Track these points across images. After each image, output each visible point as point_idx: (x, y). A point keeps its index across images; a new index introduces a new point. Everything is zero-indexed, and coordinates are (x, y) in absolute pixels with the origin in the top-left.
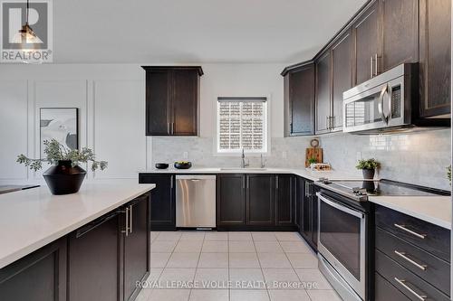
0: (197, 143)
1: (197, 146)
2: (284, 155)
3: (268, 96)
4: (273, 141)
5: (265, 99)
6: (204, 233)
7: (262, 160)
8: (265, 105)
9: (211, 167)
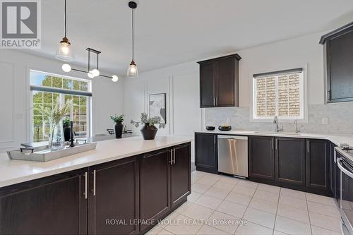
0: (236, 112)
1: (236, 114)
2: (324, 121)
3: (305, 67)
4: (310, 108)
5: (301, 69)
6: (238, 180)
7: (297, 125)
8: (301, 75)
9: (248, 130)
